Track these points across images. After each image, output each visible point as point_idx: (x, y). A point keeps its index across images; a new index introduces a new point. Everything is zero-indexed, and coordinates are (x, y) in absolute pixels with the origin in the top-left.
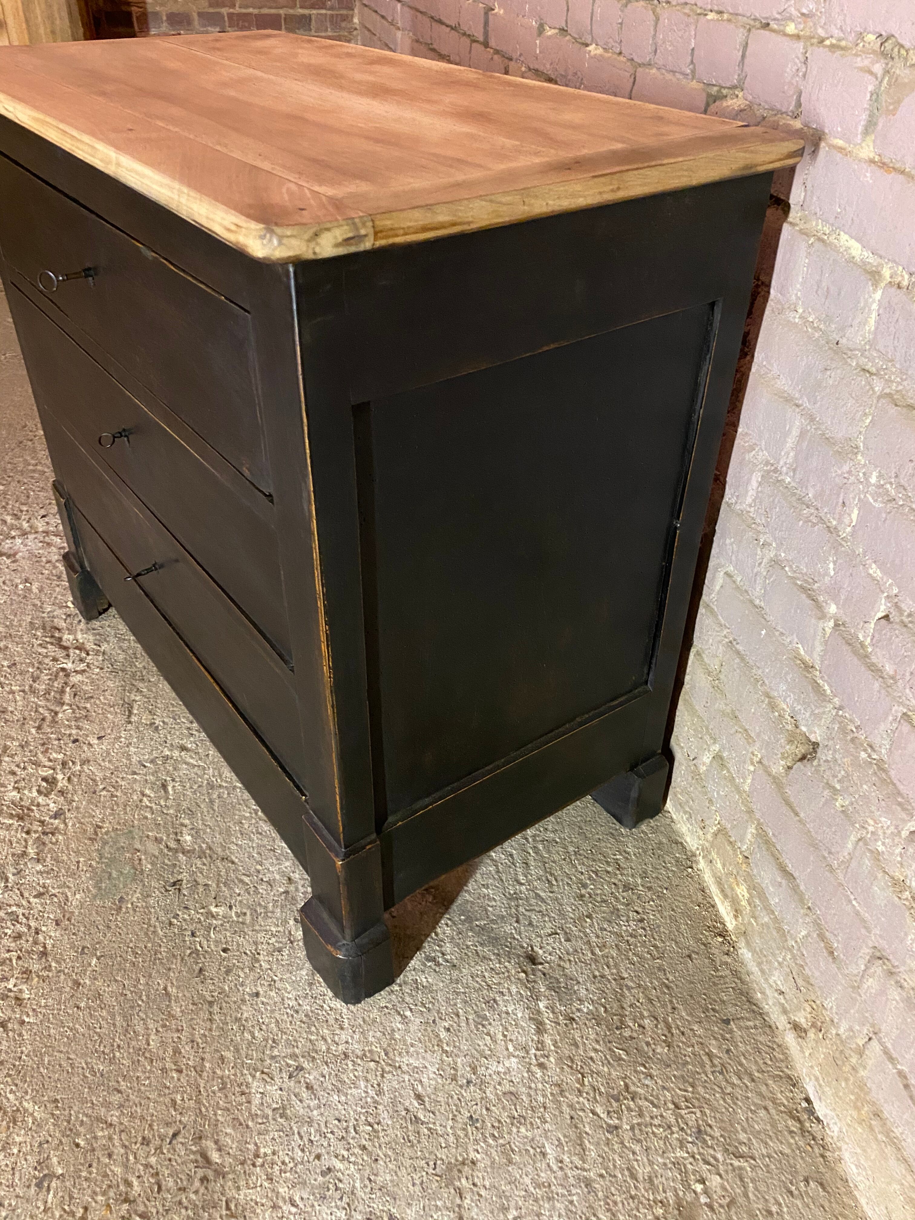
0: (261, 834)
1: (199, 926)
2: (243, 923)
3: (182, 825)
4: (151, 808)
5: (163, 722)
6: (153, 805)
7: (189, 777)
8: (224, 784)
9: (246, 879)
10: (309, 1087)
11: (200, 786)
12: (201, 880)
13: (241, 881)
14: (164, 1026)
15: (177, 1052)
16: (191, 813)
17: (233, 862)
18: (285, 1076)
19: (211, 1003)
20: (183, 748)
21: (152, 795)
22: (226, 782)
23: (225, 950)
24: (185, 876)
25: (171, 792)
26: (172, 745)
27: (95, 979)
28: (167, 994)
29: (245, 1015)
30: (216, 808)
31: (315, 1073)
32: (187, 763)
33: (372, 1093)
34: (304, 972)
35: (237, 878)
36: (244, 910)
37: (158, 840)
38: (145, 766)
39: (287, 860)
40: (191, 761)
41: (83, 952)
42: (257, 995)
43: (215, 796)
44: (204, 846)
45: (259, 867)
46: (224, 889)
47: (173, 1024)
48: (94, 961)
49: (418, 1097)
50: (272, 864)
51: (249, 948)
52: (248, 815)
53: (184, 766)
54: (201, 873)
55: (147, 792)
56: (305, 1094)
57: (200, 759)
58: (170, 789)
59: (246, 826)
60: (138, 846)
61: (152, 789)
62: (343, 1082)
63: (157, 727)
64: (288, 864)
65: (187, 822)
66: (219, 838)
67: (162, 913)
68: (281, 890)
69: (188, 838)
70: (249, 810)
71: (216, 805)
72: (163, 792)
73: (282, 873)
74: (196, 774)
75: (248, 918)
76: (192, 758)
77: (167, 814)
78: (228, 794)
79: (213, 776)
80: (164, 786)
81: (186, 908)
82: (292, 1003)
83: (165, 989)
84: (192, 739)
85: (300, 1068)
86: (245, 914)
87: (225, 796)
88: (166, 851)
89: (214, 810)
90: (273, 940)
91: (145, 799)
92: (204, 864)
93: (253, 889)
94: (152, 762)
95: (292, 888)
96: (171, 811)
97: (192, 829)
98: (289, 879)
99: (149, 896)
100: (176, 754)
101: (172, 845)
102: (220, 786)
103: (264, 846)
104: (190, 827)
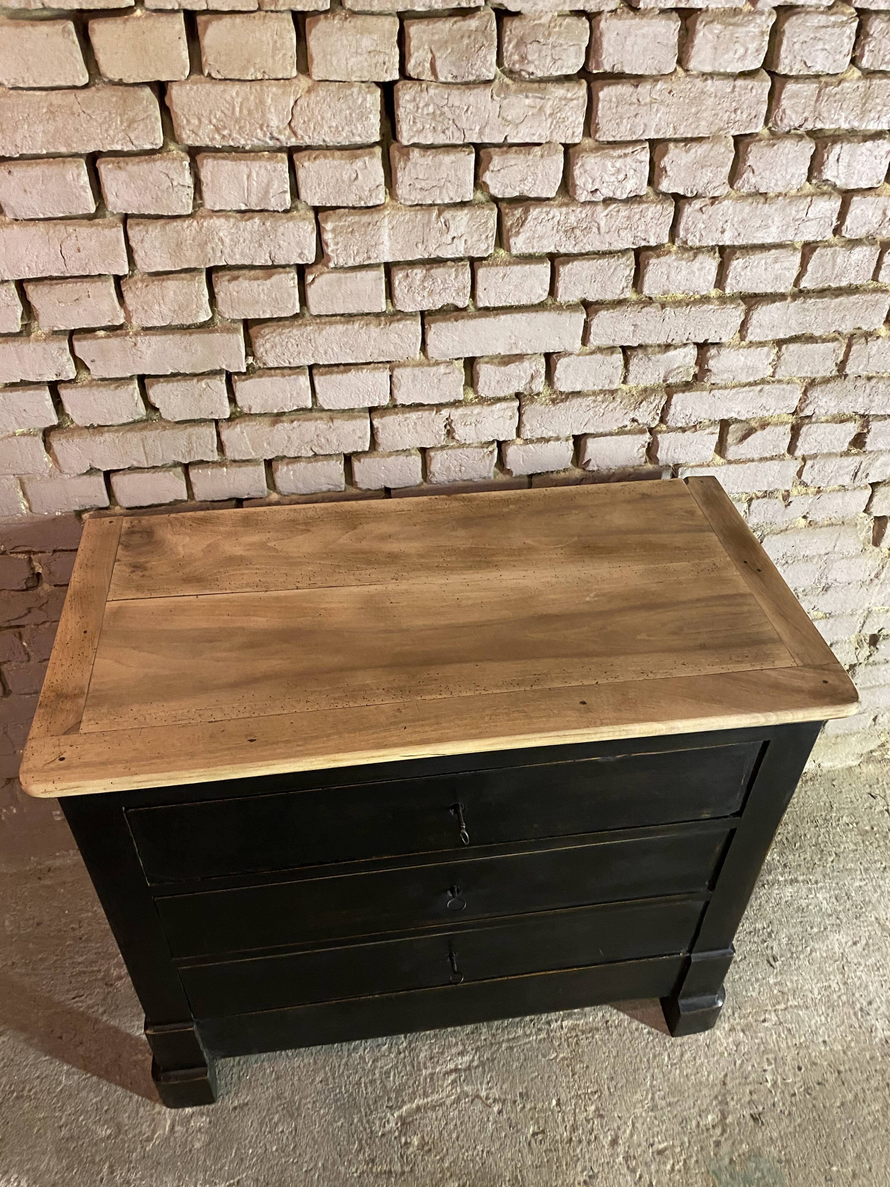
0: (695, 1058)
1: (786, 1092)
2: (775, 1059)
3: (698, 1125)
4: (685, 1160)
5: (582, 1172)
6: (682, 1158)
7: (646, 1130)
8: (650, 1096)
9: (739, 1062)
10: (870, 1003)
11: (656, 1118)
12: (747, 1098)
13: (741, 1066)
14: (864, 1101)
15: (877, 1089)
16: (684, 1121)
17: (726, 1076)
18: (868, 1018)
19: (839, 1072)
20: (614, 1142)
21: (671, 1162)
22: (647, 1094)
23: (800, 1069)
24: (746, 1112)
25: (666, 1144)
26: (612, 1155)
27: (847, 1163)
28: (842, 1104)
29: (840, 1048)
30: (676, 1100)
31: (861, 1000)
32: (632, 1135)
33: (861, 968)
34: (801, 1013)
35: (739, 1069)
36: (765, 1060)
37: (718, 1144)
38: (640, 1177)
39: (715, 1033)
40: (628, 1132)
41: (831, 1180)
42: (824, 1042)
43: (663, 1103)
44: (714, 1103)
45: (726, 1054)
46: (751, 1079)
47: (861, 1096)
48: (834, 1169)
49: (855, 943)
50: (721, 1045)
51: (794, 1052)
52: (678, 1071)
53: (635, 1137)
54: (741, 1099)
55: (669, 1167)
56: (875, 1006)
57: (625, 1123)
58: (661, 1146)
59: (689, 1071)
60: (727, 1161)
61: (665, 1163)
62: (861, 985)
63: (590, 1177)
64: (718, 1033)
65: (694, 1123)
66: (705, 1091)
67: (784, 1124)
68: (742, 1034)
69: (710, 1117)
70: (673, 1071)
71: (672, 1100)
72: (667, 1152)
73: (727, 1036)
74: (643, 1124)
75: (771, 1056)
76: (625, 1131)
77: (689, 1143)
78: (660, 1090)
79: (643, 1107)
80: (660, 1152)
81: (774, 1105)
82: (823, 1019)
83: (839, 1107)
84: (601, 1137)
85: (861, 1009)
86: (767, 1059)
87: (662, 1093)
88: (726, 1135)
89: (678, 1101)
90: (783, 1035)
91: (677, 1168)
92: (732, 1099)
93: (746, 1056)
94: (633, 1171)
95: (739, 1027)
96: (686, 1140)
97: (700, 1116)
98: (730, 1030)
99: (771, 1138)
100: (621, 1149)
101: (718, 1131)
102: (653, 1099)
103: (706, 1054)
104: (699, 1118)
